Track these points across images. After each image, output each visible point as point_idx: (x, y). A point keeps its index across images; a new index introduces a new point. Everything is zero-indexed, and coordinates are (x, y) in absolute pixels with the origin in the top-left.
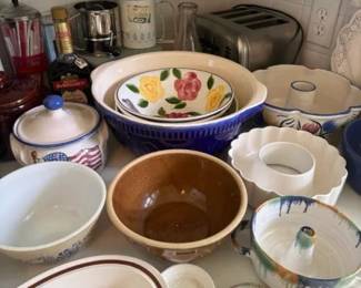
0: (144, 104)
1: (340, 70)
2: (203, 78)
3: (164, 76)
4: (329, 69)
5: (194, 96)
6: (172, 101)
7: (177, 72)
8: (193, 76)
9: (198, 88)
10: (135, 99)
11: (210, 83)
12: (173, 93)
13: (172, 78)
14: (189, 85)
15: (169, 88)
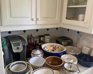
0: (48, 50)
1: (78, 47)
2: (57, 47)
3: (51, 46)
4: (76, 47)
5: (56, 50)
6: (52, 50)
7: (53, 46)
8: (55, 47)
9: (56, 48)
10: (47, 49)
12: (52, 49)
13: (52, 47)
15: (52, 48)
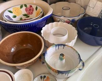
0: (15, 17)
2: (34, 7)
3: (21, 7)
5: (32, 13)
6: (25, 15)
7: (25, 5)
10: (11, 15)
11: (36, 9)
13: (24, 8)
14: (30, 10)
15: (23, 11)
